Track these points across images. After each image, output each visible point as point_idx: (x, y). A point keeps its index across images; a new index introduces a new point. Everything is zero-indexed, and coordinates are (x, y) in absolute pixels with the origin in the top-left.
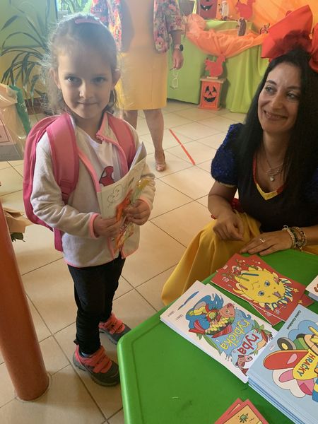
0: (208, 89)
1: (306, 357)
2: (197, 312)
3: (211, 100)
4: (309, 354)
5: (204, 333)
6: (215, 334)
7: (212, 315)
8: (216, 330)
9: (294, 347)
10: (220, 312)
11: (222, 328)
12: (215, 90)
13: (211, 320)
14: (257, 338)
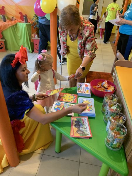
2: (56, 107)
10: (61, 105)
11: (63, 108)
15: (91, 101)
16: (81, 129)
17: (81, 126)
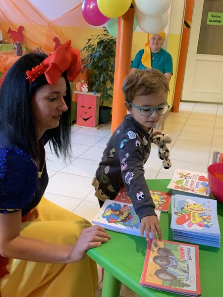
2: (108, 214)
5: (118, 222)
8: (123, 219)
10: (121, 210)
11: (126, 217)
13: (118, 215)
15: (209, 207)
16: (170, 269)
17: (172, 263)
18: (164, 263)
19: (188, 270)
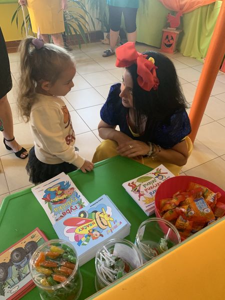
0: (167, 37)
1: (90, 223)
2: (52, 190)
3: (170, 46)
4: (93, 222)
5: (49, 201)
6: (55, 203)
7: (60, 192)
8: (57, 200)
9: (87, 217)
10: (65, 192)
11: (61, 200)
12: (172, 38)
13: (58, 195)
14: (77, 208)
15: (116, 227)
16: (13, 268)
17: (22, 263)
18: (17, 259)
19: (25, 277)
